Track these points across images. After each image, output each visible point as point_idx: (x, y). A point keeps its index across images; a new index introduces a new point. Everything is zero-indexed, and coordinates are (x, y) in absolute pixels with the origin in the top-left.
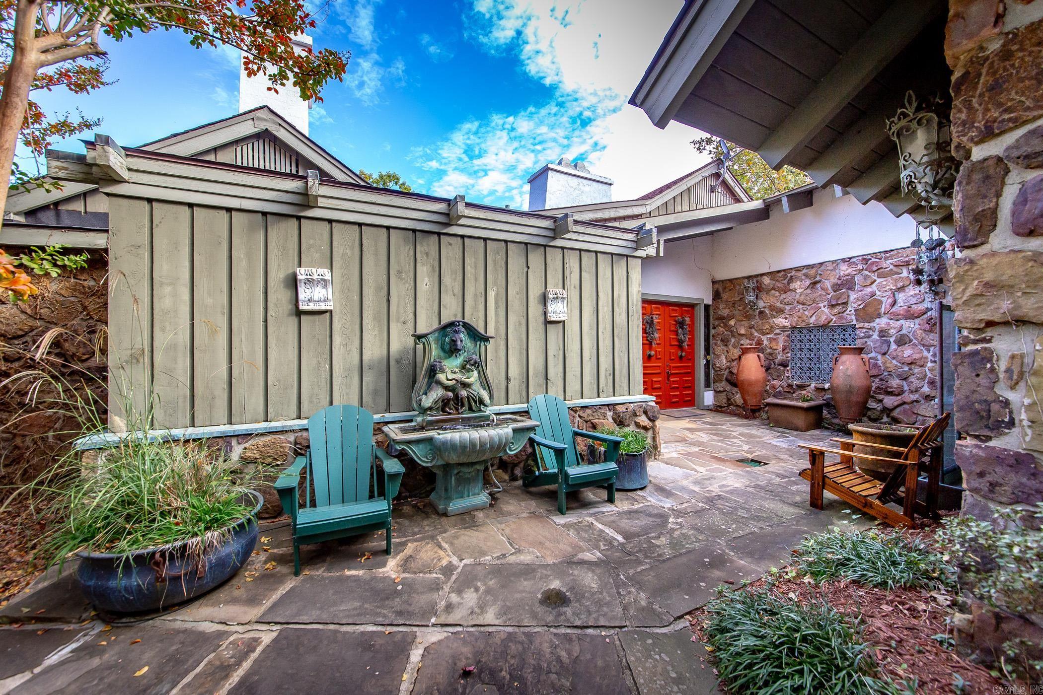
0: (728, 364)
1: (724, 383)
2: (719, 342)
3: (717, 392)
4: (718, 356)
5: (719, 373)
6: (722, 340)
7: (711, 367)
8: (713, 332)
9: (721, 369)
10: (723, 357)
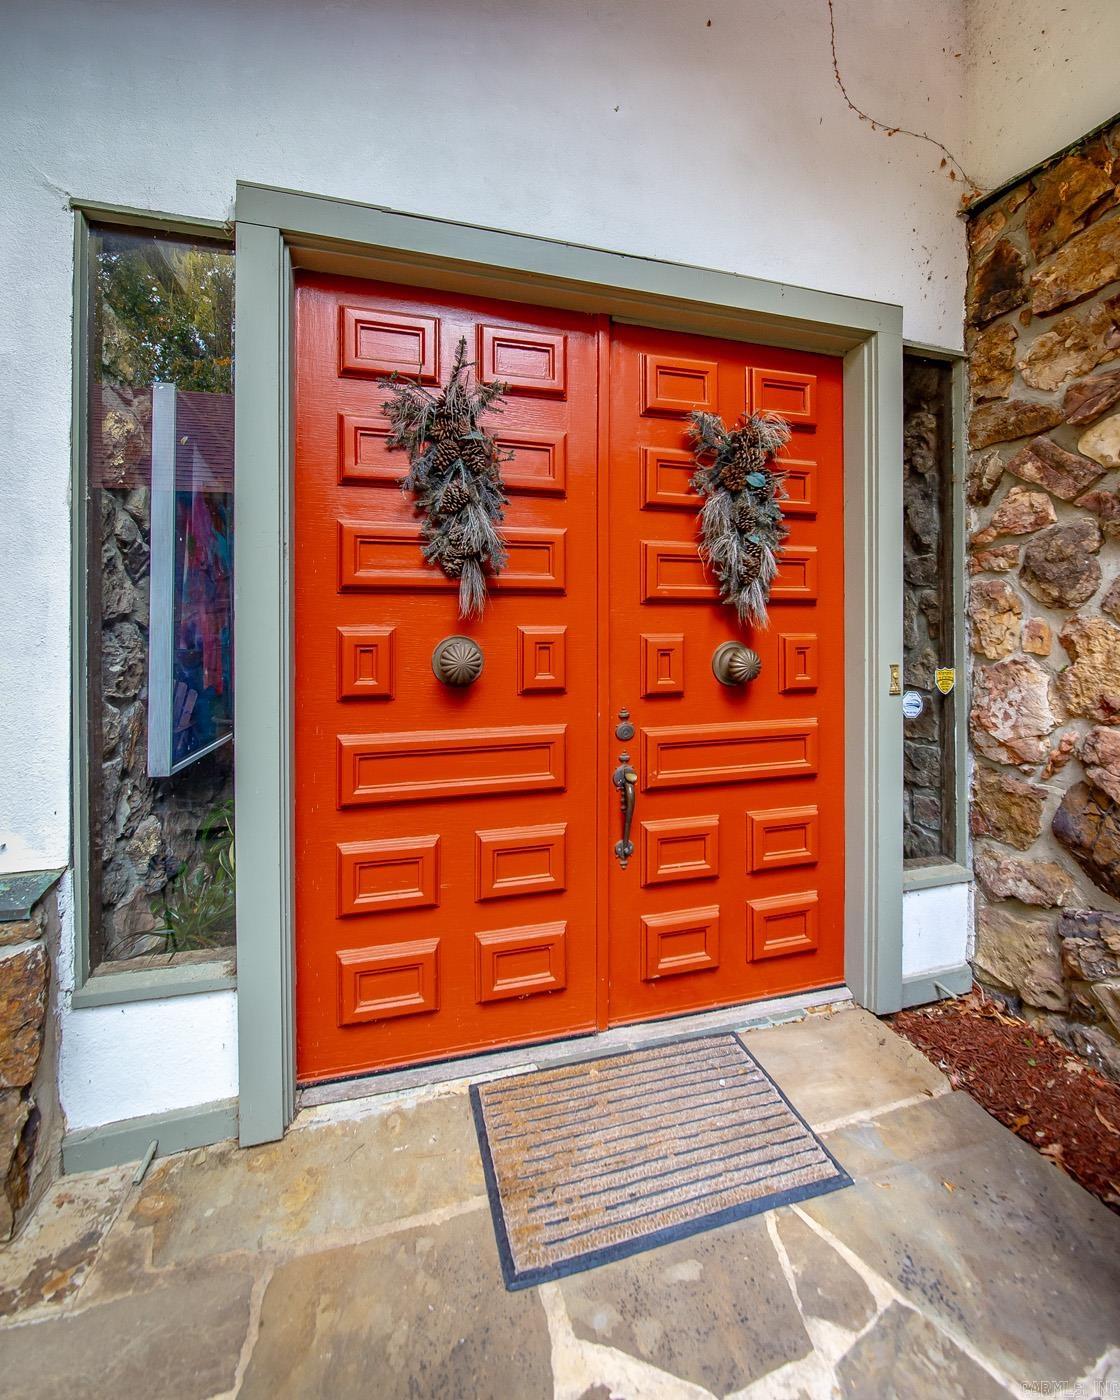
0: (1077, 732)
1: (1041, 853)
2: (1012, 587)
3: (994, 901)
4: (1005, 673)
5: (1010, 780)
6: (1030, 572)
7: (959, 733)
8: (970, 521)
9: (1020, 761)
10: (1039, 684)
